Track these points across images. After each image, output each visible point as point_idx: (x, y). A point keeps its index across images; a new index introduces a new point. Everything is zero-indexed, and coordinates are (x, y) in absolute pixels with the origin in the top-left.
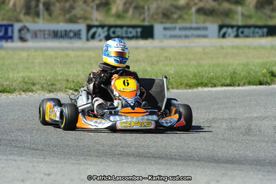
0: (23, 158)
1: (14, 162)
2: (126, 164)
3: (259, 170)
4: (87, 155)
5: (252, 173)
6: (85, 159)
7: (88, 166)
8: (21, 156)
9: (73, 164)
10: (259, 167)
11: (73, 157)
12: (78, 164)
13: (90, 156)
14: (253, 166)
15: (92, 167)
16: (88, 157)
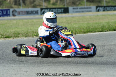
0: (16, 65)
1: (12, 67)
2: (59, 66)
3: (115, 67)
5: (112, 68)
6: (41, 65)
7: (43, 68)
8: (15, 64)
11: (36, 64)
12: (38, 67)
13: (44, 63)
14: (112, 65)
15: (45, 68)
16: (43, 64)
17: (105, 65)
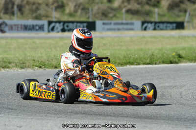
3: (170, 124)
4: (48, 113)
5: (164, 125)
6: (46, 116)
7: (49, 121)
9: (38, 119)
10: (169, 122)
11: (37, 115)
12: (41, 119)
13: (50, 113)
15: (51, 121)
16: (48, 115)
17: (154, 121)
